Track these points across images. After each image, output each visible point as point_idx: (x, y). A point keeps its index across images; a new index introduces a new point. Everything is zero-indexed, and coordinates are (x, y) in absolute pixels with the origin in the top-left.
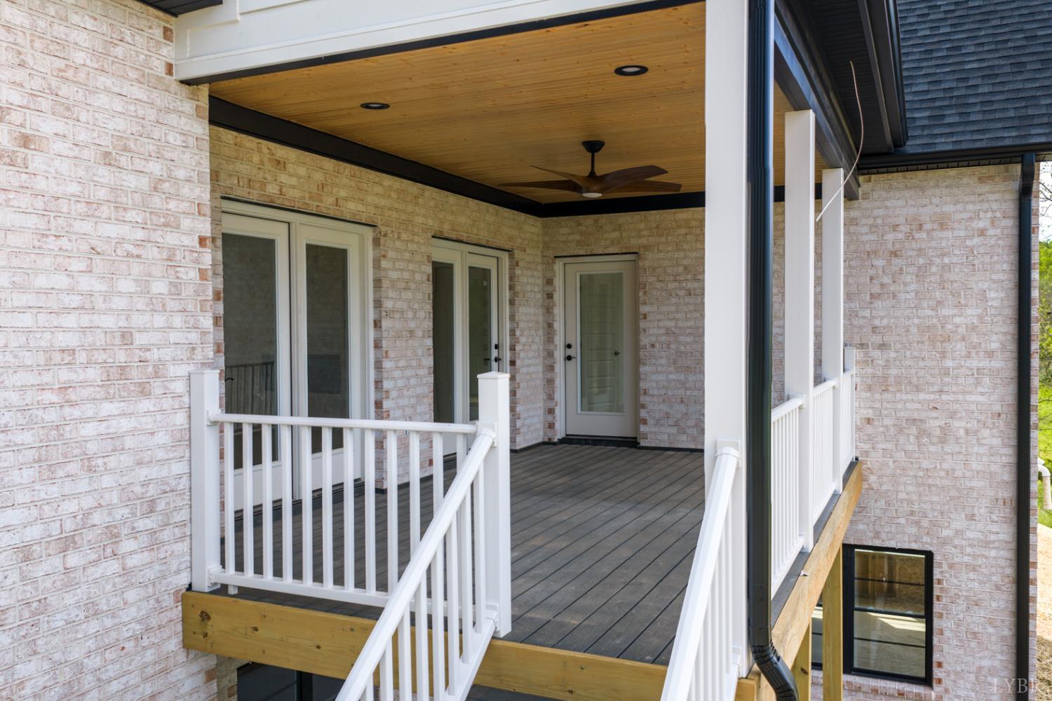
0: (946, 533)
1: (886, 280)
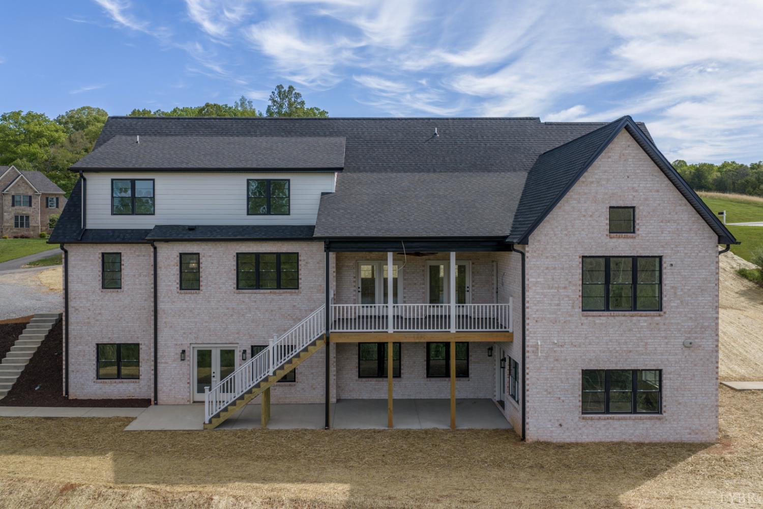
0: (519, 358)
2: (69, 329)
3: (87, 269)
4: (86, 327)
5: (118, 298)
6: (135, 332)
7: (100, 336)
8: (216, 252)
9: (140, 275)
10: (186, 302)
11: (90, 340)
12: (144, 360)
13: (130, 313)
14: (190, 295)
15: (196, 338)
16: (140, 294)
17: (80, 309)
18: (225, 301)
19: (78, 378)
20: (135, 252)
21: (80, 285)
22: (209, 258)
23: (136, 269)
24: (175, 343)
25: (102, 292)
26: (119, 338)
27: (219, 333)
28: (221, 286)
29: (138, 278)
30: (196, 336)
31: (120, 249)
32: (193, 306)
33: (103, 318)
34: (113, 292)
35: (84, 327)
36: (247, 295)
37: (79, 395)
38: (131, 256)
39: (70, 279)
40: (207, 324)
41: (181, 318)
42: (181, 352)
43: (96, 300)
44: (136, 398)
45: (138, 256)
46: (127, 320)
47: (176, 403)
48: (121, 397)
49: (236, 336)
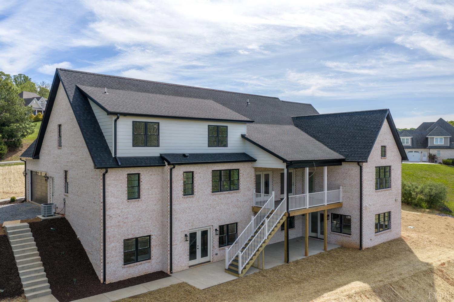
0: (352, 213)
1: (345, 177)
2: (106, 232)
3: (118, 186)
4: (117, 229)
5: (138, 205)
6: (149, 227)
7: (127, 234)
8: (202, 170)
9: (152, 188)
10: (187, 203)
11: (120, 238)
12: (154, 246)
13: (146, 215)
14: (189, 198)
15: (192, 225)
16: (152, 201)
17: (113, 216)
18: (207, 200)
19: (112, 267)
20: (149, 172)
21: (113, 198)
22: (199, 174)
23: (150, 184)
24: (181, 230)
25: (128, 202)
26: (139, 233)
27: (204, 221)
28: (205, 191)
29: (151, 190)
30: (192, 224)
31: (139, 171)
32: (191, 206)
33: (129, 221)
34: (136, 201)
35: (115, 229)
36: (217, 195)
37: (112, 279)
38: (147, 175)
39: (106, 194)
40: (198, 216)
41: (184, 214)
42: (184, 236)
43: (124, 208)
44: (149, 273)
45: (151, 175)
46: (144, 220)
47: (182, 270)
48: (140, 274)
49: (212, 221)
